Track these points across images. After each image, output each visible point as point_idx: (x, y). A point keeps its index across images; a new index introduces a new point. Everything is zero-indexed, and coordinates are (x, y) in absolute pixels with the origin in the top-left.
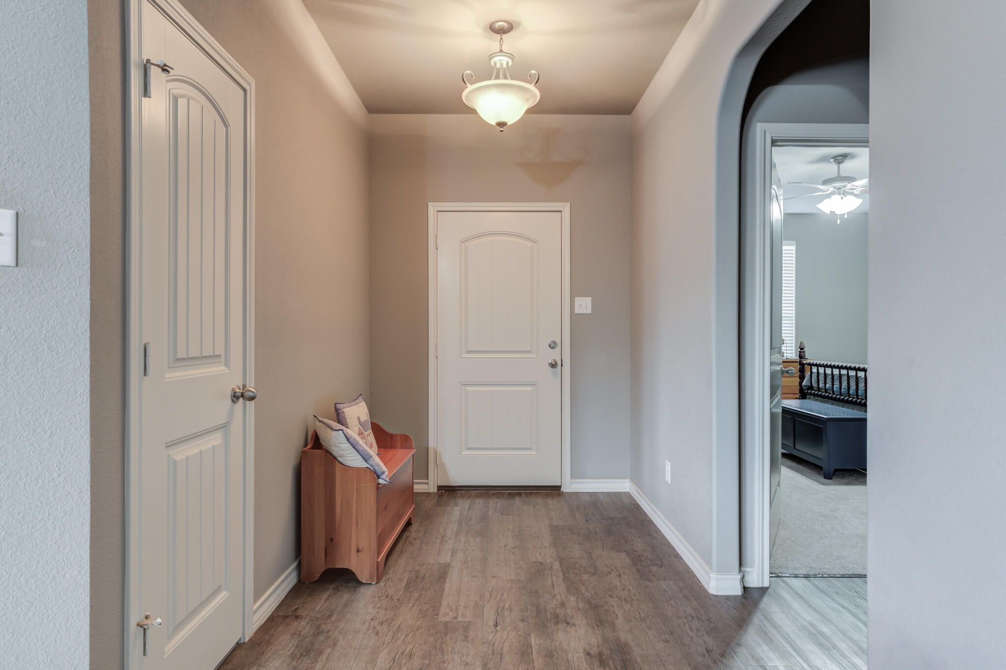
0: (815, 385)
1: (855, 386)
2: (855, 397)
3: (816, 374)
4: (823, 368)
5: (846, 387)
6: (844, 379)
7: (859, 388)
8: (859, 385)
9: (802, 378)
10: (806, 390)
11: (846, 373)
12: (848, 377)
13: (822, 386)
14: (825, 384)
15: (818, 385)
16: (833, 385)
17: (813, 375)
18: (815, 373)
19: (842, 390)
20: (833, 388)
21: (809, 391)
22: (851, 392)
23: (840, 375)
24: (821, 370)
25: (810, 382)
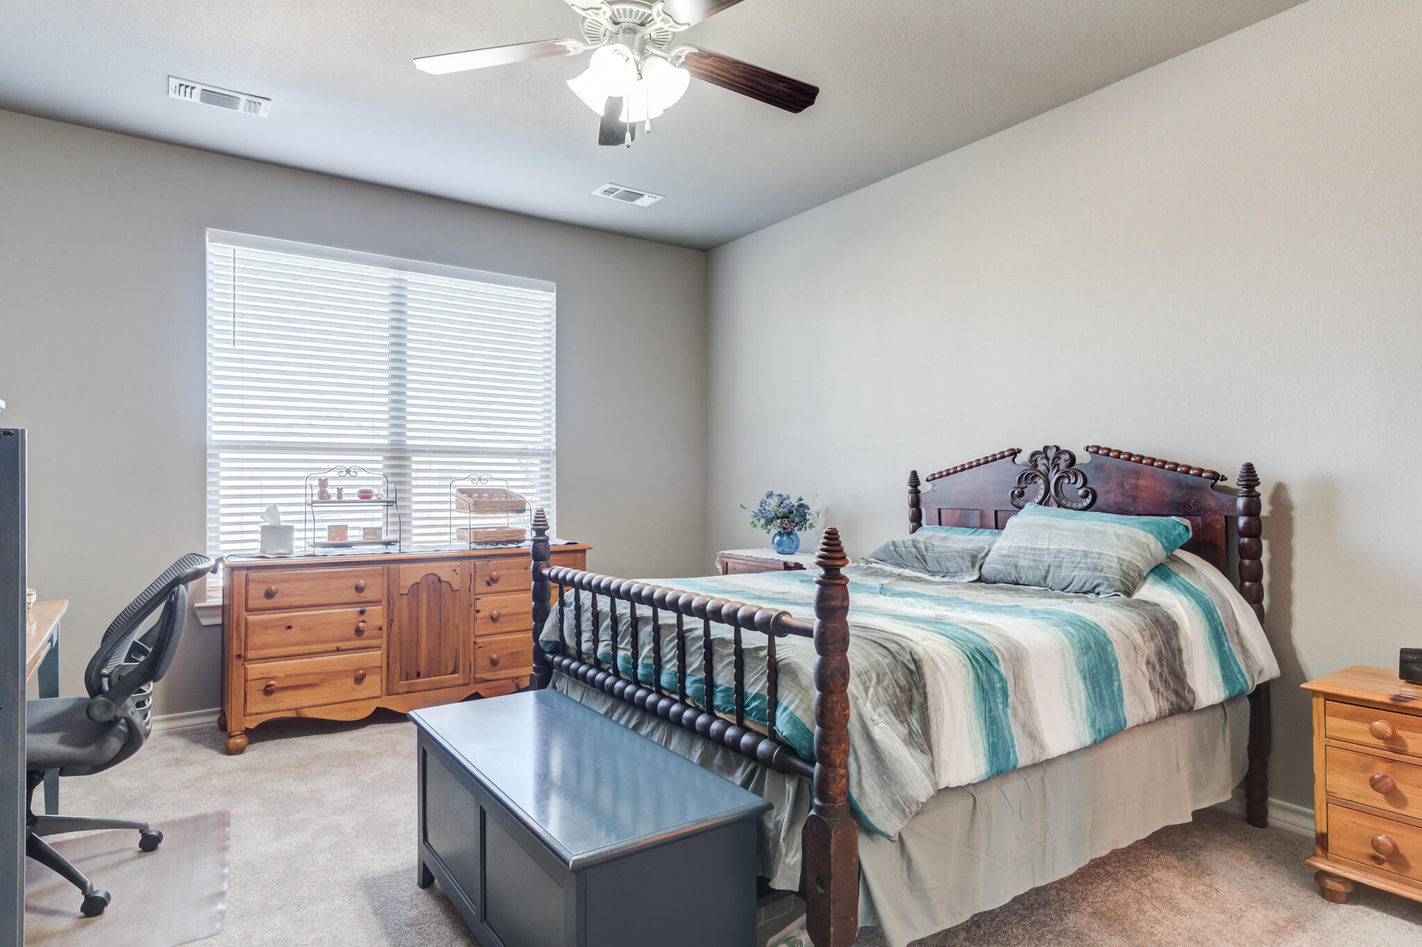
0: (570, 641)
1: (675, 661)
2: (677, 697)
3: (573, 607)
4: (591, 594)
5: (651, 661)
6: (646, 632)
7: (689, 671)
8: (688, 660)
9: (540, 615)
10: (551, 653)
11: (674, 621)
12: (681, 636)
13: (589, 650)
14: (596, 641)
15: (579, 644)
16: (615, 649)
17: (566, 610)
18: (571, 604)
19: (640, 671)
20: (615, 658)
21: (557, 659)
22: (665, 680)
23: (635, 622)
24: (586, 596)
25: (558, 633)
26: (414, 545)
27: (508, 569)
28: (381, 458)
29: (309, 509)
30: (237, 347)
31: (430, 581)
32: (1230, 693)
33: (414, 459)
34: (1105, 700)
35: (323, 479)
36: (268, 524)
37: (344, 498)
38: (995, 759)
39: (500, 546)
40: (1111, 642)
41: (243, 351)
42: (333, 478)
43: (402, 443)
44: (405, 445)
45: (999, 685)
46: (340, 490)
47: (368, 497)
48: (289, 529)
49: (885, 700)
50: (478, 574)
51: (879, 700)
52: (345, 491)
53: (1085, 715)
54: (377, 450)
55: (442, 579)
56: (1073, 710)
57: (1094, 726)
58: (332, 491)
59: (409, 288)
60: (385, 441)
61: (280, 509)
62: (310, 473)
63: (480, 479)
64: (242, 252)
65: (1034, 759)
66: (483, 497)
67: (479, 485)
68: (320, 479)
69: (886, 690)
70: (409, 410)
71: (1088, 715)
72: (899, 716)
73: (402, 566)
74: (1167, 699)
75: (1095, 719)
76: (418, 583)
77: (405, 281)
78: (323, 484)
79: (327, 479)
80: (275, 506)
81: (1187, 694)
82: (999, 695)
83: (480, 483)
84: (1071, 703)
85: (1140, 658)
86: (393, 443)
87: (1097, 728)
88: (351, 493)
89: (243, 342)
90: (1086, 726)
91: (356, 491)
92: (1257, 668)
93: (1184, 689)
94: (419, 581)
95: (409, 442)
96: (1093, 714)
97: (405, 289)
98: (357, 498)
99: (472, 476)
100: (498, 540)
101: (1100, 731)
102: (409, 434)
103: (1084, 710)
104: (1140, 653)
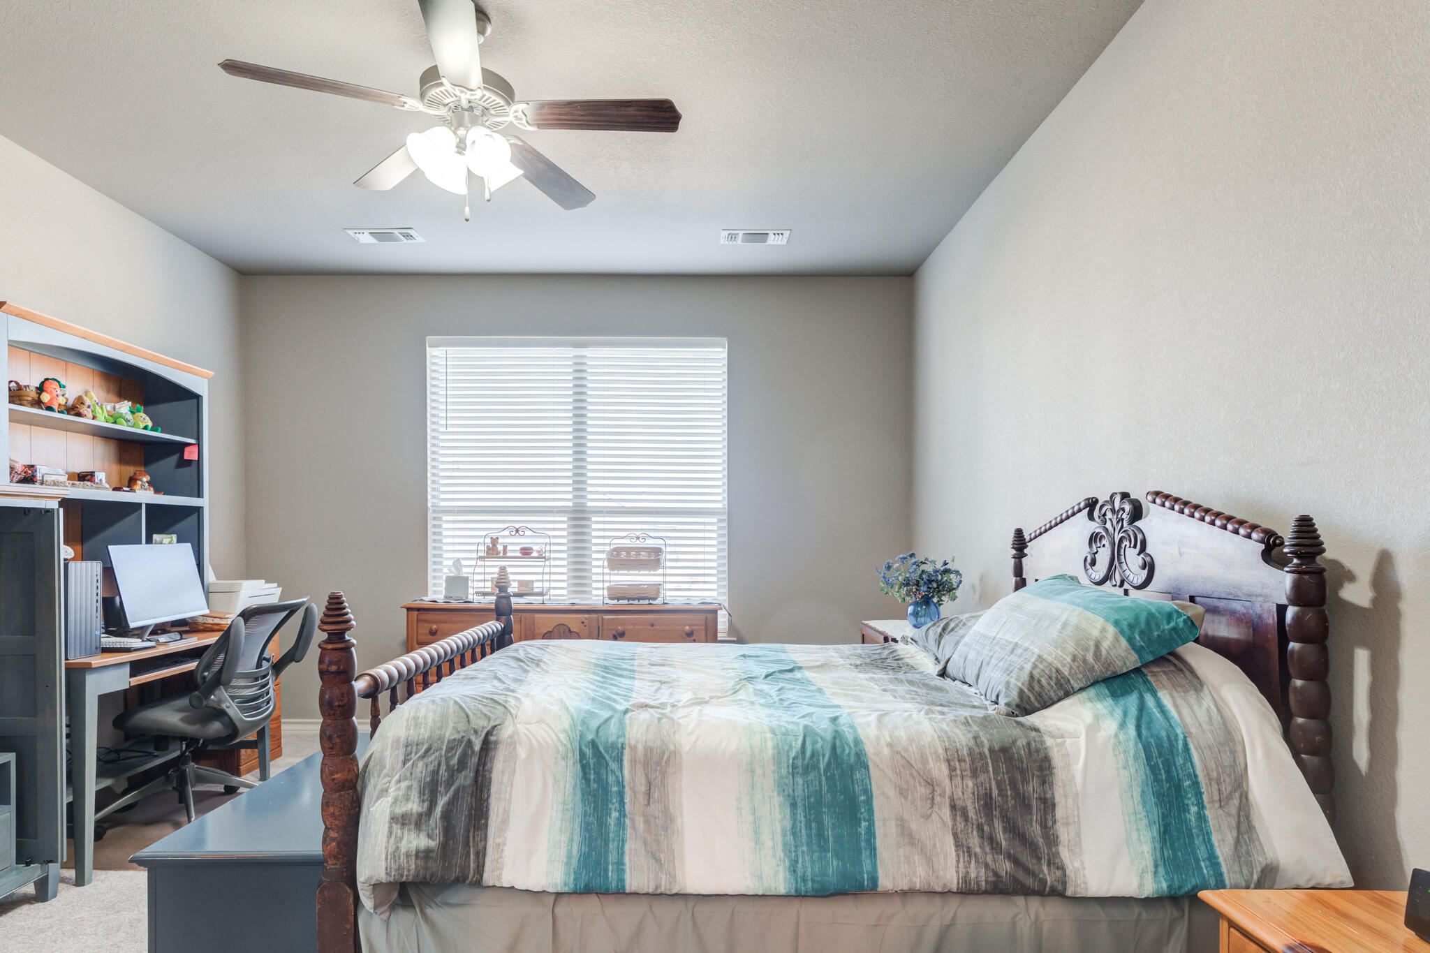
26: (594, 598)
27: (634, 625)
28: (565, 519)
29: (480, 563)
30: (449, 430)
31: (562, 631)
32: (1169, 887)
33: (594, 519)
34: (826, 841)
35: (495, 537)
36: (452, 575)
37: (508, 554)
38: (584, 872)
39: (631, 602)
40: (866, 767)
41: (453, 433)
42: (504, 537)
43: (583, 505)
44: (586, 506)
45: (615, 789)
46: (505, 547)
47: (529, 554)
48: (467, 579)
49: (419, 775)
50: (605, 627)
51: (411, 774)
52: (509, 548)
53: (780, 853)
54: (561, 511)
55: (572, 630)
56: (757, 841)
57: (794, 871)
58: (500, 548)
59: (589, 363)
60: (570, 504)
61: (464, 563)
62: (488, 532)
63: (638, 538)
64: (453, 351)
65: (657, 888)
66: (640, 555)
67: (638, 544)
68: (492, 538)
69: (427, 765)
70: (589, 474)
71: (785, 855)
72: (424, 794)
73: (537, 616)
74: (987, 866)
75: (797, 862)
76: (550, 632)
77: (585, 356)
78: (494, 541)
79: (498, 538)
80: (458, 560)
81: (1046, 871)
82: (614, 801)
83: (638, 542)
84: (757, 832)
85: (938, 799)
86: (576, 505)
87: (800, 874)
88: (514, 550)
89: (453, 425)
90: (781, 868)
91: (518, 548)
92: (1260, 859)
93: (1039, 859)
94: (551, 630)
95: (590, 504)
96: (793, 854)
97: (585, 364)
98: (519, 555)
99: (631, 535)
100: (629, 596)
101: (804, 880)
102: (589, 496)
103: (780, 847)
104: (938, 792)
